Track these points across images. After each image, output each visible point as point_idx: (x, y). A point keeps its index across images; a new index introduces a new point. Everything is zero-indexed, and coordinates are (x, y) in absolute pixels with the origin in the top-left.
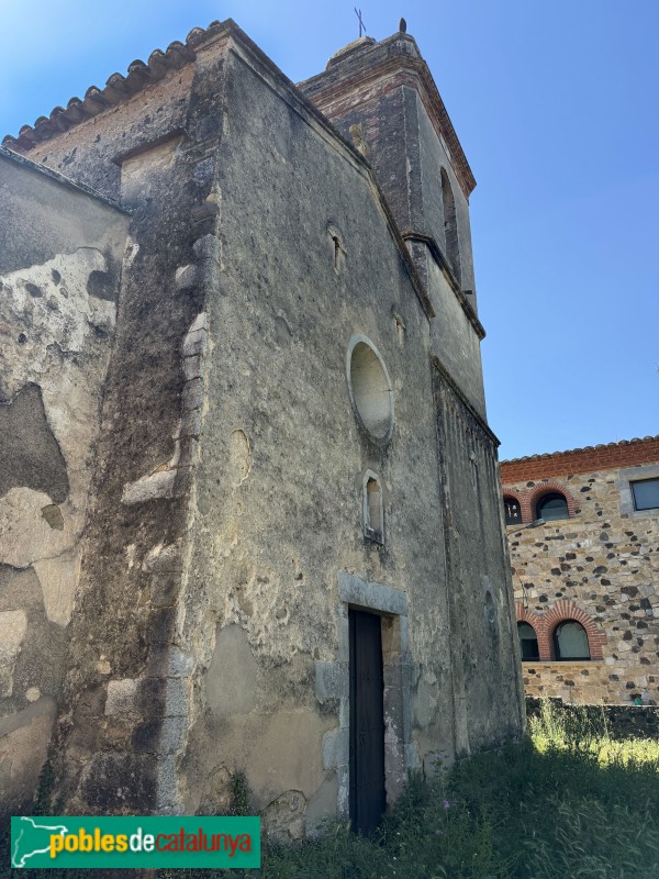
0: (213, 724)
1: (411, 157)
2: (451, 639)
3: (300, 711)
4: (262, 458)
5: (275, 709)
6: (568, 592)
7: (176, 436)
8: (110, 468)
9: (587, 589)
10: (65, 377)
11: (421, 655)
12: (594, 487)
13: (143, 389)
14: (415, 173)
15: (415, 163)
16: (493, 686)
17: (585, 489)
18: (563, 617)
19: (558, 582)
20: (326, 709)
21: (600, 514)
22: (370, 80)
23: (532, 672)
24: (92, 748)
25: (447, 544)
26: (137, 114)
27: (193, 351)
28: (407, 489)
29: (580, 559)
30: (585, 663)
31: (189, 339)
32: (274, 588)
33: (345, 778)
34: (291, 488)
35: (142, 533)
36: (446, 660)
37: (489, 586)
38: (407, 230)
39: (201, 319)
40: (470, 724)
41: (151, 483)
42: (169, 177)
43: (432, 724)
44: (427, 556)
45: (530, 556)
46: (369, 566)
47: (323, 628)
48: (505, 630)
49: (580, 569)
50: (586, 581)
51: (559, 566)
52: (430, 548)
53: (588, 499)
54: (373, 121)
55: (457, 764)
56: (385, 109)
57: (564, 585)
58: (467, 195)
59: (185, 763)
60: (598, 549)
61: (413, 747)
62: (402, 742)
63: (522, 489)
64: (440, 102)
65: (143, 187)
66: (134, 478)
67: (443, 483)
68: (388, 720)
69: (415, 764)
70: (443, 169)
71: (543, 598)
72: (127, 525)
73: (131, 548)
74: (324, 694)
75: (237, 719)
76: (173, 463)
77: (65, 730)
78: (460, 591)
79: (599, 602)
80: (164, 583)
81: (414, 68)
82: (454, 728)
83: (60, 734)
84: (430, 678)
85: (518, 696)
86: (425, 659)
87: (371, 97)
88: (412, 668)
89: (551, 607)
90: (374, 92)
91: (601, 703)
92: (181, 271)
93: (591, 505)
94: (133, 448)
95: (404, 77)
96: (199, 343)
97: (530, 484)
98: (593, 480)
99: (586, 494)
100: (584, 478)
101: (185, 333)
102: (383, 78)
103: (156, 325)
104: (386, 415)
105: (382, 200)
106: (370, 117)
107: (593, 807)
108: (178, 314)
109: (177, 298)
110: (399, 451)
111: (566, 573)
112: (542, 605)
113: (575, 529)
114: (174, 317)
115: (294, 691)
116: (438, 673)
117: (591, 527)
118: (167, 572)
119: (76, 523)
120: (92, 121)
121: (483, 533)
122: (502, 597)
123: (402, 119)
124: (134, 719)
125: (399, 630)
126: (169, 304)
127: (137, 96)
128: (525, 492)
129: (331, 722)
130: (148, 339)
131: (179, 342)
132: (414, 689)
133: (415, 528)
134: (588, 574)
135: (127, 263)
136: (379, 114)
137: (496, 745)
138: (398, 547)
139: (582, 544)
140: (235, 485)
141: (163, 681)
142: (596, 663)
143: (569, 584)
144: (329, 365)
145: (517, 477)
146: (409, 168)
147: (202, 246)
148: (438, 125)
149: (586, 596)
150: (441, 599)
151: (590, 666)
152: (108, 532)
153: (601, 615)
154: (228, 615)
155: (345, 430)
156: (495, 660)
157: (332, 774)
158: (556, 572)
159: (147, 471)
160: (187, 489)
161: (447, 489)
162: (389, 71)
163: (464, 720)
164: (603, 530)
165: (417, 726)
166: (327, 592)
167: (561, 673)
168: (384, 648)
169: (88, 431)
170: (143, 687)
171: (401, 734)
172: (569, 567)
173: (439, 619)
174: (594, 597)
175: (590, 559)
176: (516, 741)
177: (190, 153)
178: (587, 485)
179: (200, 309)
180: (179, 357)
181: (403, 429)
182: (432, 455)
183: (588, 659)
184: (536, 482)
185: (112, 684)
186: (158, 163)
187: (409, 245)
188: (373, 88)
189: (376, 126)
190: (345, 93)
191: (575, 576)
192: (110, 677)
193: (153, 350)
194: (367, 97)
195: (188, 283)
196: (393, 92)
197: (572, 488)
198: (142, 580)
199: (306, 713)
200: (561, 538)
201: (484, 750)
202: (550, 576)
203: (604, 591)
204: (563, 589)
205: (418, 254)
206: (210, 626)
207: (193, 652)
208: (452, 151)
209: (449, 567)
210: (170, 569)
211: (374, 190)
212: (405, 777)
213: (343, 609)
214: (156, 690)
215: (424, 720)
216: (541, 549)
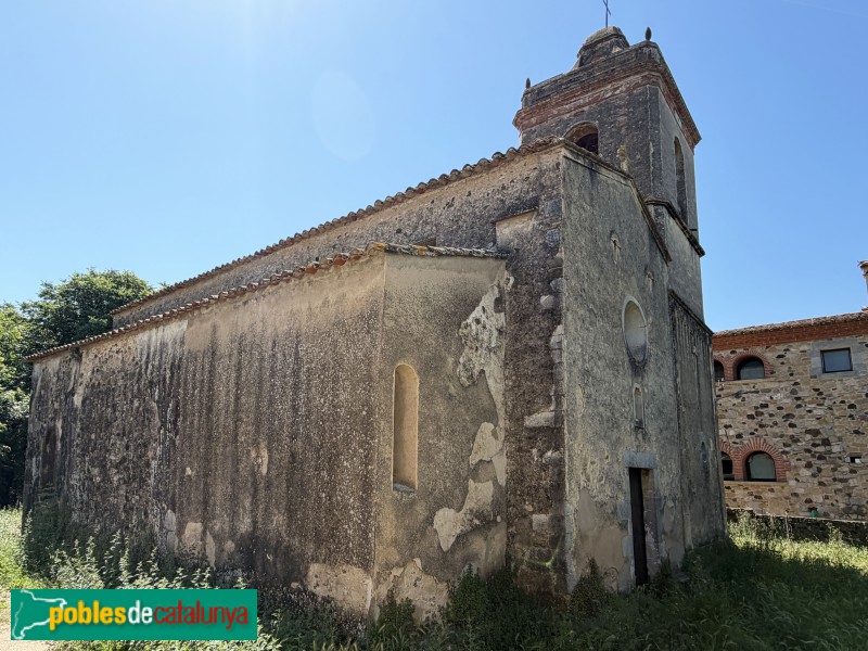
0: (582, 537)
1: (653, 141)
2: (681, 478)
3: (612, 528)
4: (589, 397)
5: (603, 527)
6: (761, 432)
7: (552, 394)
8: (514, 407)
9: (777, 430)
10: (492, 362)
11: (665, 492)
12: (788, 355)
13: (528, 364)
14: (657, 153)
15: (657, 146)
16: (706, 505)
17: (780, 357)
18: (755, 449)
19: (753, 424)
20: (623, 526)
21: (792, 375)
22: (620, 79)
23: (728, 488)
24: (529, 544)
25: (679, 418)
26: (496, 181)
27: (556, 347)
28: (656, 389)
29: (772, 408)
30: (771, 483)
31: (553, 340)
32: (597, 466)
33: (633, 562)
34: (601, 409)
35: (540, 443)
36: (678, 492)
37: (703, 439)
38: (651, 197)
39: (560, 329)
40: (692, 530)
41: (541, 417)
42: (529, 236)
43: (672, 531)
44: (667, 429)
45: (729, 405)
46: (637, 443)
47: (619, 484)
48: (714, 466)
49: (771, 415)
50: (776, 424)
51: (753, 413)
52: (669, 423)
53: (782, 363)
54: (622, 111)
55: (686, 555)
56: (633, 102)
57: (757, 427)
58: (692, 147)
59: (574, 554)
60: (789, 401)
61: (662, 545)
62: (657, 542)
63: (727, 356)
64: (677, 90)
65: (512, 241)
66: (530, 414)
67: (677, 376)
68: (647, 529)
69: (664, 555)
70: (676, 138)
71: (739, 436)
72: (530, 438)
73: (534, 451)
74: (622, 519)
75: (590, 534)
76: (552, 408)
77: (513, 536)
78: (686, 446)
79: (786, 440)
80: (556, 470)
81: (658, 71)
82: (684, 533)
83: (511, 537)
84: (670, 504)
85: (721, 509)
86: (667, 493)
87: (621, 92)
88: (660, 499)
89: (745, 442)
90: (624, 88)
91: (785, 515)
92: (544, 299)
93: (785, 368)
94: (527, 397)
95: (649, 79)
96: (560, 342)
97: (732, 352)
98: (788, 350)
99: (781, 360)
100: (780, 349)
101: (551, 336)
102: (632, 78)
103: (531, 329)
104: (643, 343)
105: (639, 196)
106: (620, 107)
107: (780, 586)
108: (545, 324)
109: (543, 314)
110: (651, 366)
111: (760, 418)
112: (738, 441)
113: (768, 386)
114: (542, 325)
115: (609, 518)
116: (674, 500)
117: (782, 385)
118: (557, 465)
119: (502, 435)
120: (464, 181)
121: (700, 402)
122: (712, 444)
123: (647, 112)
124: (549, 534)
125: (653, 477)
126: (538, 318)
127: (495, 169)
128: (729, 358)
129: (625, 533)
130: (527, 336)
131: (547, 341)
132: (662, 511)
133: (661, 413)
134: (778, 419)
135: (508, 288)
136: (627, 106)
137: (708, 543)
138: (652, 427)
139: (774, 397)
140: (580, 416)
141: (563, 517)
142: (782, 484)
143: (761, 426)
144: (615, 326)
145: (722, 347)
146: (652, 150)
147: (556, 284)
148: (673, 105)
149: (775, 435)
150: (675, 455)
151: (776, 486)
152: (520, 441)
153: (787, 449)
154: (582, 483)
155: (623, 364)
156: (707, 488)
157: (627, 560)
158: (751, 417)
159: (537, 411)
160: (563, 423)
161: (679, 380)
162: (637, 73)
163: (689, 528)
164: (794, 387)
165: (664, 533)
166: (619, 463)
167: (751, 490)
168: (643, 488)
169: (501, 387)
170: (552, 519)
171: (656, 537)
172: (762, 414)
173: (674, 466)
174: (782, 436)
175: (780, 408)
176: (720, 540)
177: (542, 223)
178: (783, 353)
179: (559, 323)
180: (548, 349)
181: (653, 349)
182: (670, 360)
183: (774, 480)
184: (738, 351)
185: (534, 516)
186: (520, 226)
187: (651, 209)
188: (623, 85)
189: (624, 115)
190: (599, 87)
191: (767, 420)
192: (533, 512)
193: (531, 343)
194: (618, 92)
195: (549, 306)
196: (640, 90)
197: (769, 356)
198: (544, 467)
199: (615, 528)
200: (757, 392)
201: (702, 546)
202: (746, 420)
203: (791, 431)
204: (756, 430)
205: (658, 214)
206: (576, 489)
207: (573, 502)
208: (683, 120)
209: (680, 433)
210: (559, 463)
211: (634, 190)
212: (659, 562)
213: (626, 471)
214: (559, 521)
215: (668, 529)
216: (740, 400)
